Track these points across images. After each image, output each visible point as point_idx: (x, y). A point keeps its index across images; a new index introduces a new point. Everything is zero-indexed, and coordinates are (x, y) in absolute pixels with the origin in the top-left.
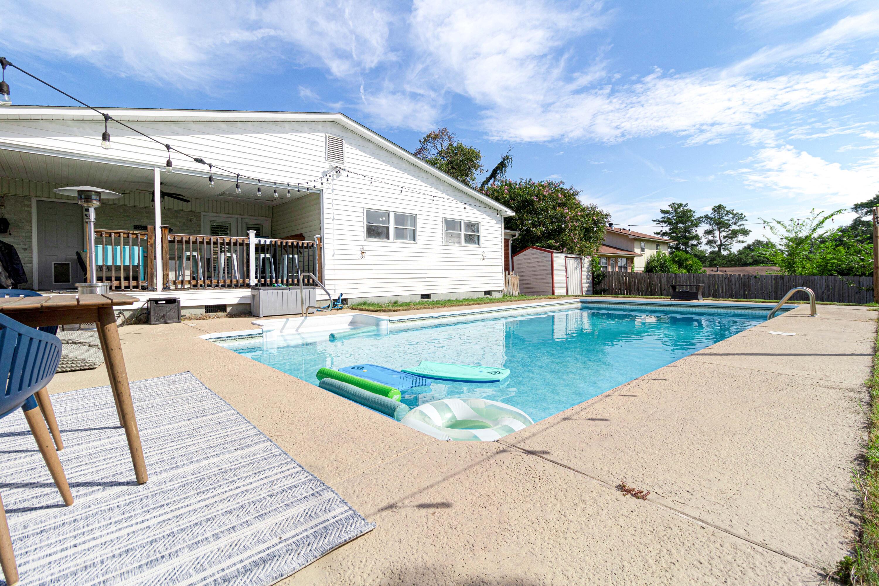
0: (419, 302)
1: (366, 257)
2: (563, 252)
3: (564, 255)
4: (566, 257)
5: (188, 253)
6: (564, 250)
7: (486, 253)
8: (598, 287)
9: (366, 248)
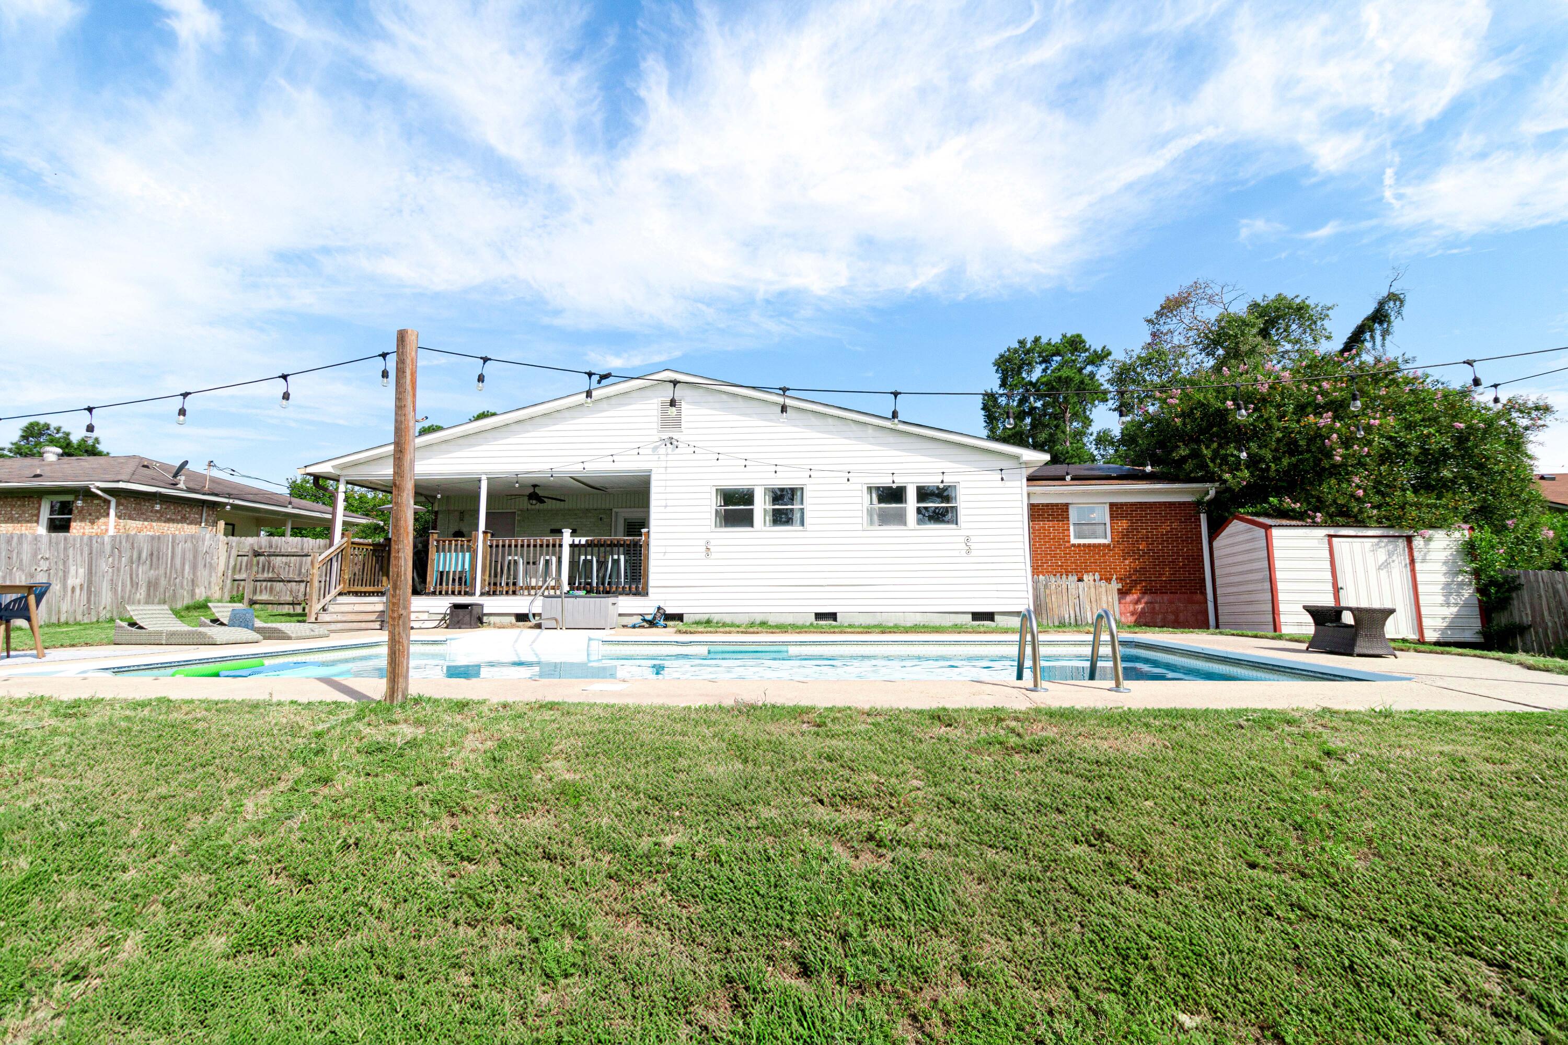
0: (811, 624)
1: (713, 556)
2: (1315, 525)
3: (1322, 532)
4: (1330, 536)
5: (510, 558)
6: (1318, 520)
7: (973, 539)
8: (1502, 619)
9: (713, 542)
